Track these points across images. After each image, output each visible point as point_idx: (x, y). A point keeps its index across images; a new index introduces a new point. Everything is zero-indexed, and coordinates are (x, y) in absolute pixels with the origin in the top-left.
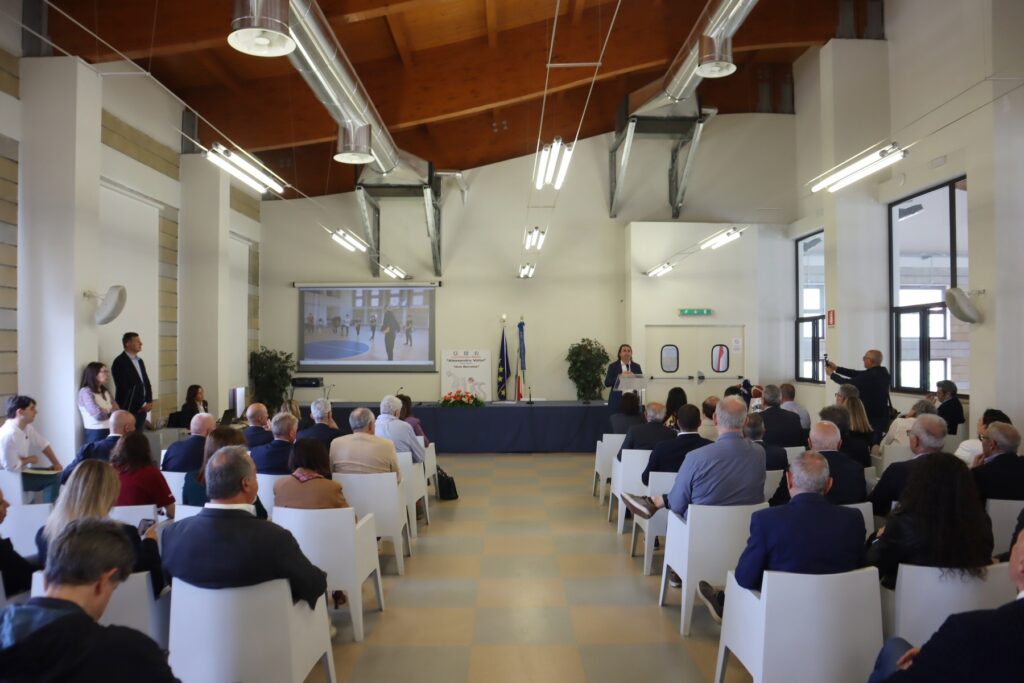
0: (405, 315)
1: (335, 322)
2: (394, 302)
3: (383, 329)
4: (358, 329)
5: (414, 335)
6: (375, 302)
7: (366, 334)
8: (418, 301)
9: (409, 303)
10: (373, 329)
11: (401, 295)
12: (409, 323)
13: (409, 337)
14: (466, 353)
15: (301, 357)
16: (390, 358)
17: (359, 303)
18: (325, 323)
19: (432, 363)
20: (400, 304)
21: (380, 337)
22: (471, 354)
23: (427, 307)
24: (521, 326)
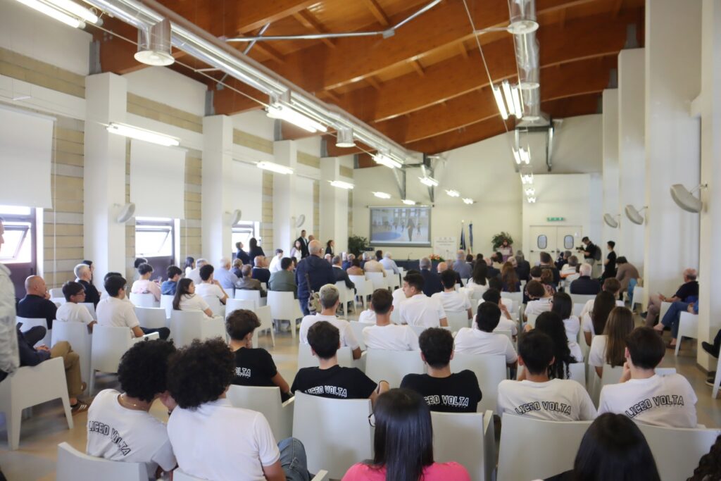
0: (417, 220)
1: (386, 224)
2: (412, 214)
3: (407, 227)
4: (396, 227)
5: (421, 230)
6: (404, 215)
7: (399, 228)
8: (423, 214)
9: (419, 215)
10: (403, 227)
11: (415, 211)
12: (419, 224)
13: (419, 231)
14: (445, 238)
15: (371, 239)
16: (411, 240)
17: (397, 215)
18: (382, 224)
19: (429, 243)
20: (415, 216)
21: (406, 231)
22: (448, 239)
23: (427, 217)
24: (471, 226)
